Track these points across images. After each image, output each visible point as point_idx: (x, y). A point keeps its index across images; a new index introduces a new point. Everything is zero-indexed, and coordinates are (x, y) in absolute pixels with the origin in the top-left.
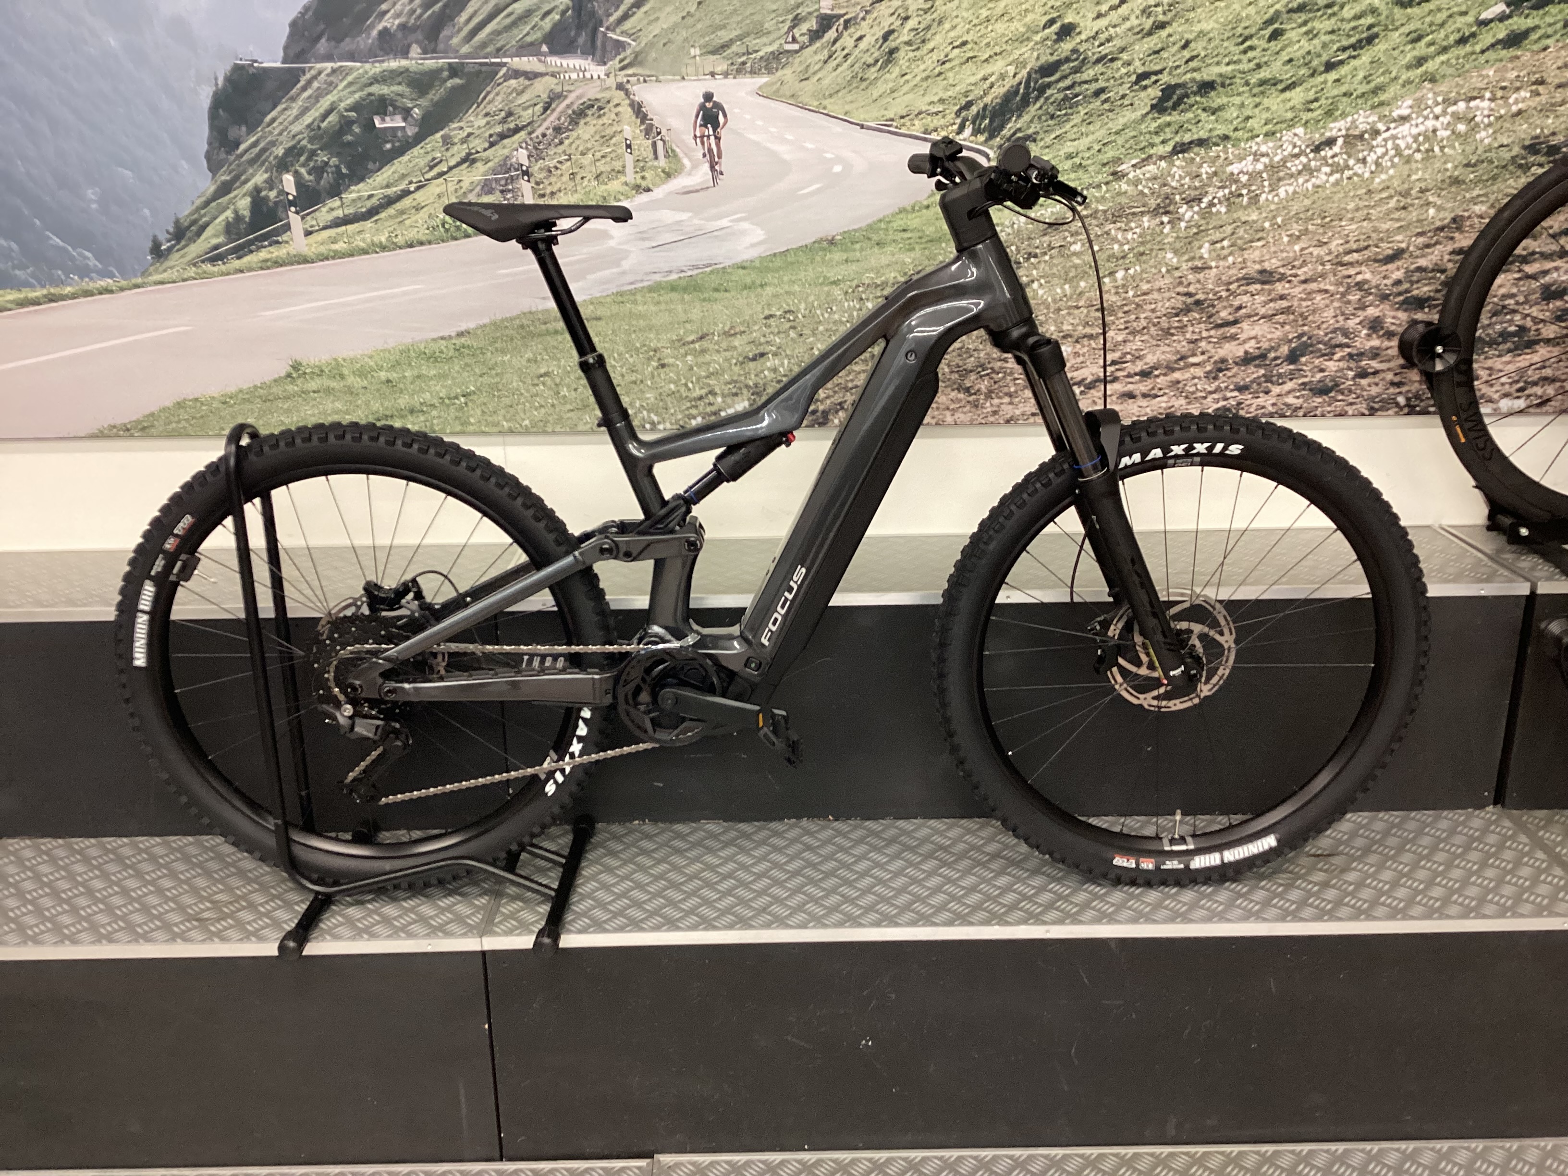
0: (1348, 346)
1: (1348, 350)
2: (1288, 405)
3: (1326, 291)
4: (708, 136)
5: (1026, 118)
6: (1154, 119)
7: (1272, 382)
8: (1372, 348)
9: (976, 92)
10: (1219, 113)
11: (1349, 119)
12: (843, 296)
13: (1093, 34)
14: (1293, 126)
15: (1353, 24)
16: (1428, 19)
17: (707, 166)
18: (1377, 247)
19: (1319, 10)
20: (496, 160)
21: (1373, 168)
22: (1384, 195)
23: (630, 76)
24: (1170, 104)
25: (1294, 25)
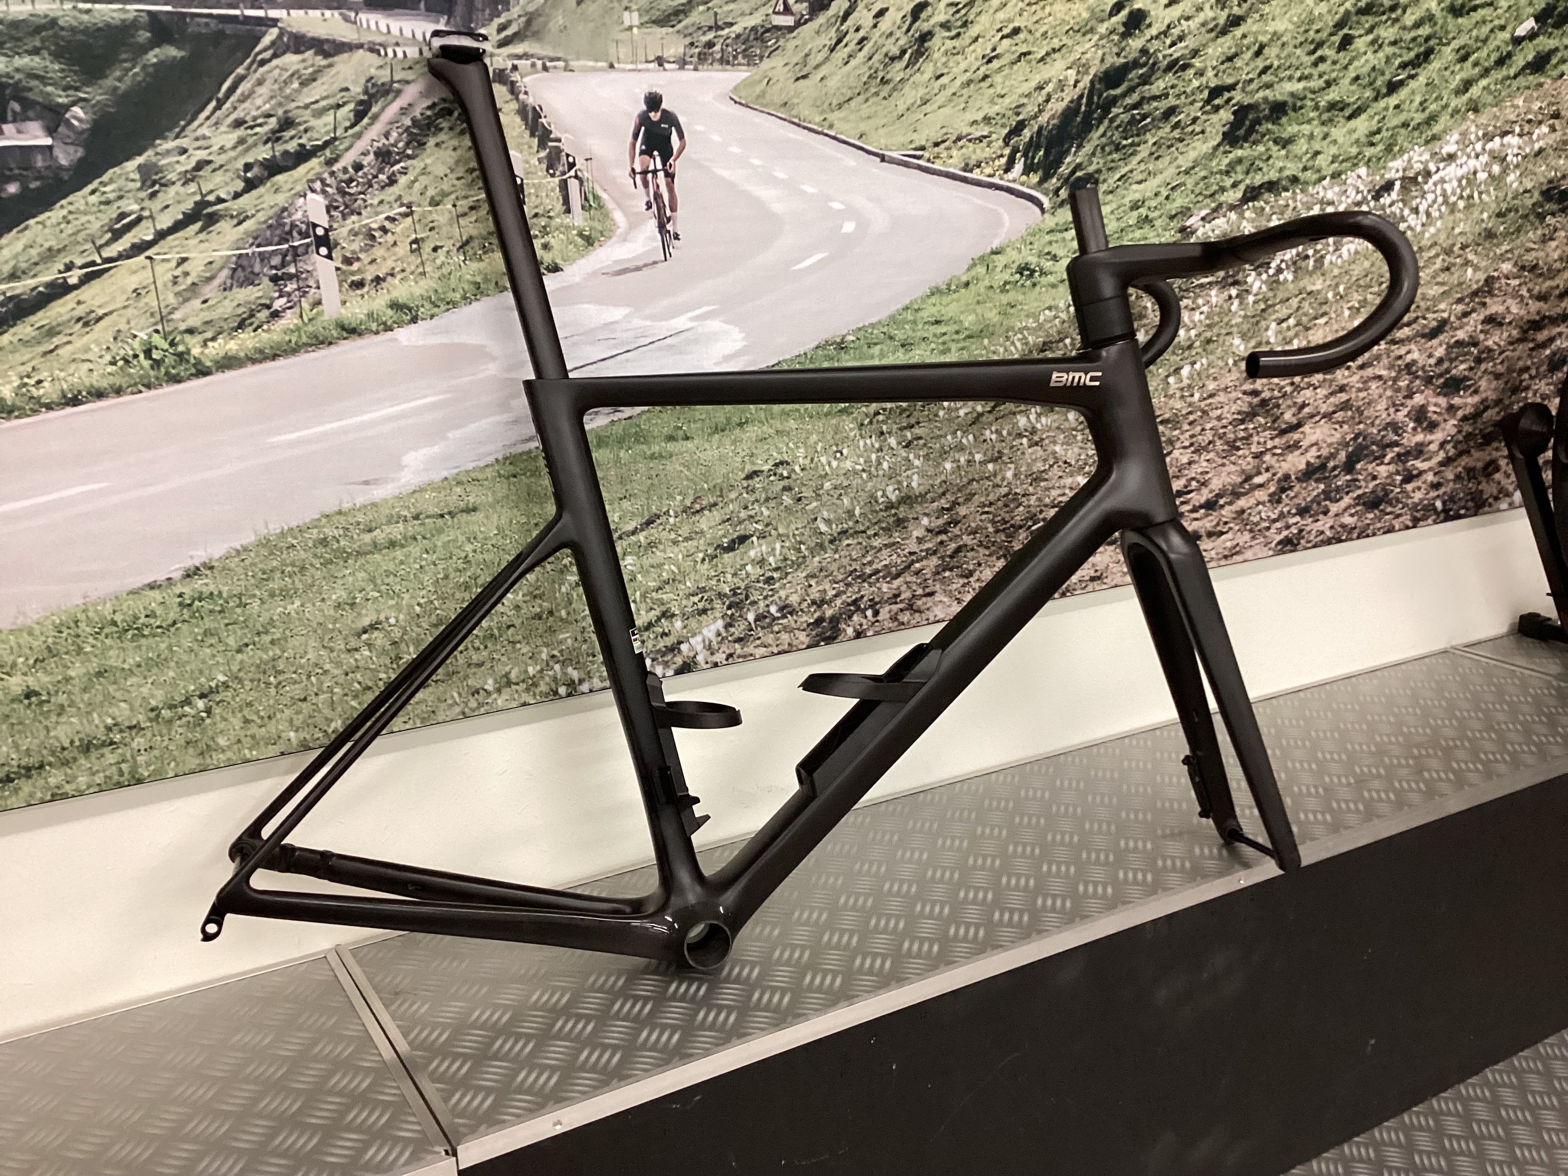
0: (1396, 444)
1: (1396, 449)
2: (1343, 526)
3: (1380, 377)
4: (655, 172)
5: (1088, 148)
6: (1225, 152)
7: (1331, 501)
8: (1417, 444)
9: (1029, 108)
10: (1290, 147)
11: (1406, 157)
12: (856, 431)
13: (1164, 28)
14: (1355, 165)
15: (1413, 34)
16: (1474, 33)
17: (653, 223)
18: (1425, 318)
19: (1383, 13)
20: (261, 216)
21: (1424, 219)
22: (1432, 253)
23: (519, 57)
24: (1241, 132)
25: (1362, 32)
